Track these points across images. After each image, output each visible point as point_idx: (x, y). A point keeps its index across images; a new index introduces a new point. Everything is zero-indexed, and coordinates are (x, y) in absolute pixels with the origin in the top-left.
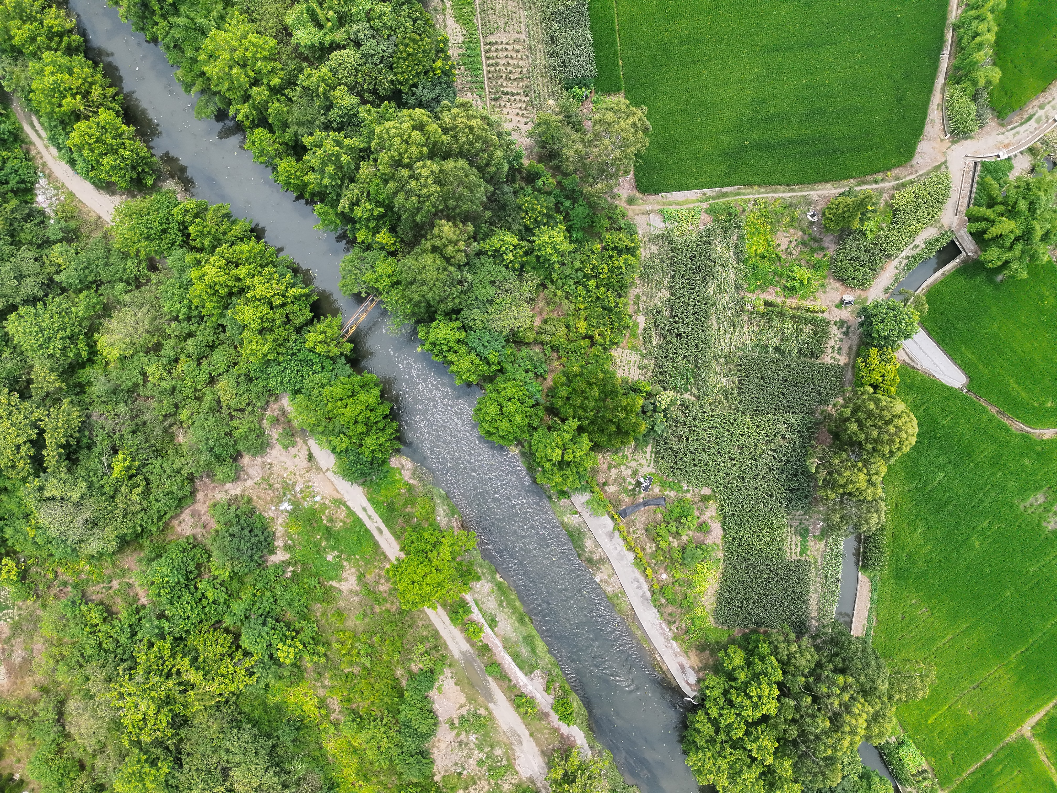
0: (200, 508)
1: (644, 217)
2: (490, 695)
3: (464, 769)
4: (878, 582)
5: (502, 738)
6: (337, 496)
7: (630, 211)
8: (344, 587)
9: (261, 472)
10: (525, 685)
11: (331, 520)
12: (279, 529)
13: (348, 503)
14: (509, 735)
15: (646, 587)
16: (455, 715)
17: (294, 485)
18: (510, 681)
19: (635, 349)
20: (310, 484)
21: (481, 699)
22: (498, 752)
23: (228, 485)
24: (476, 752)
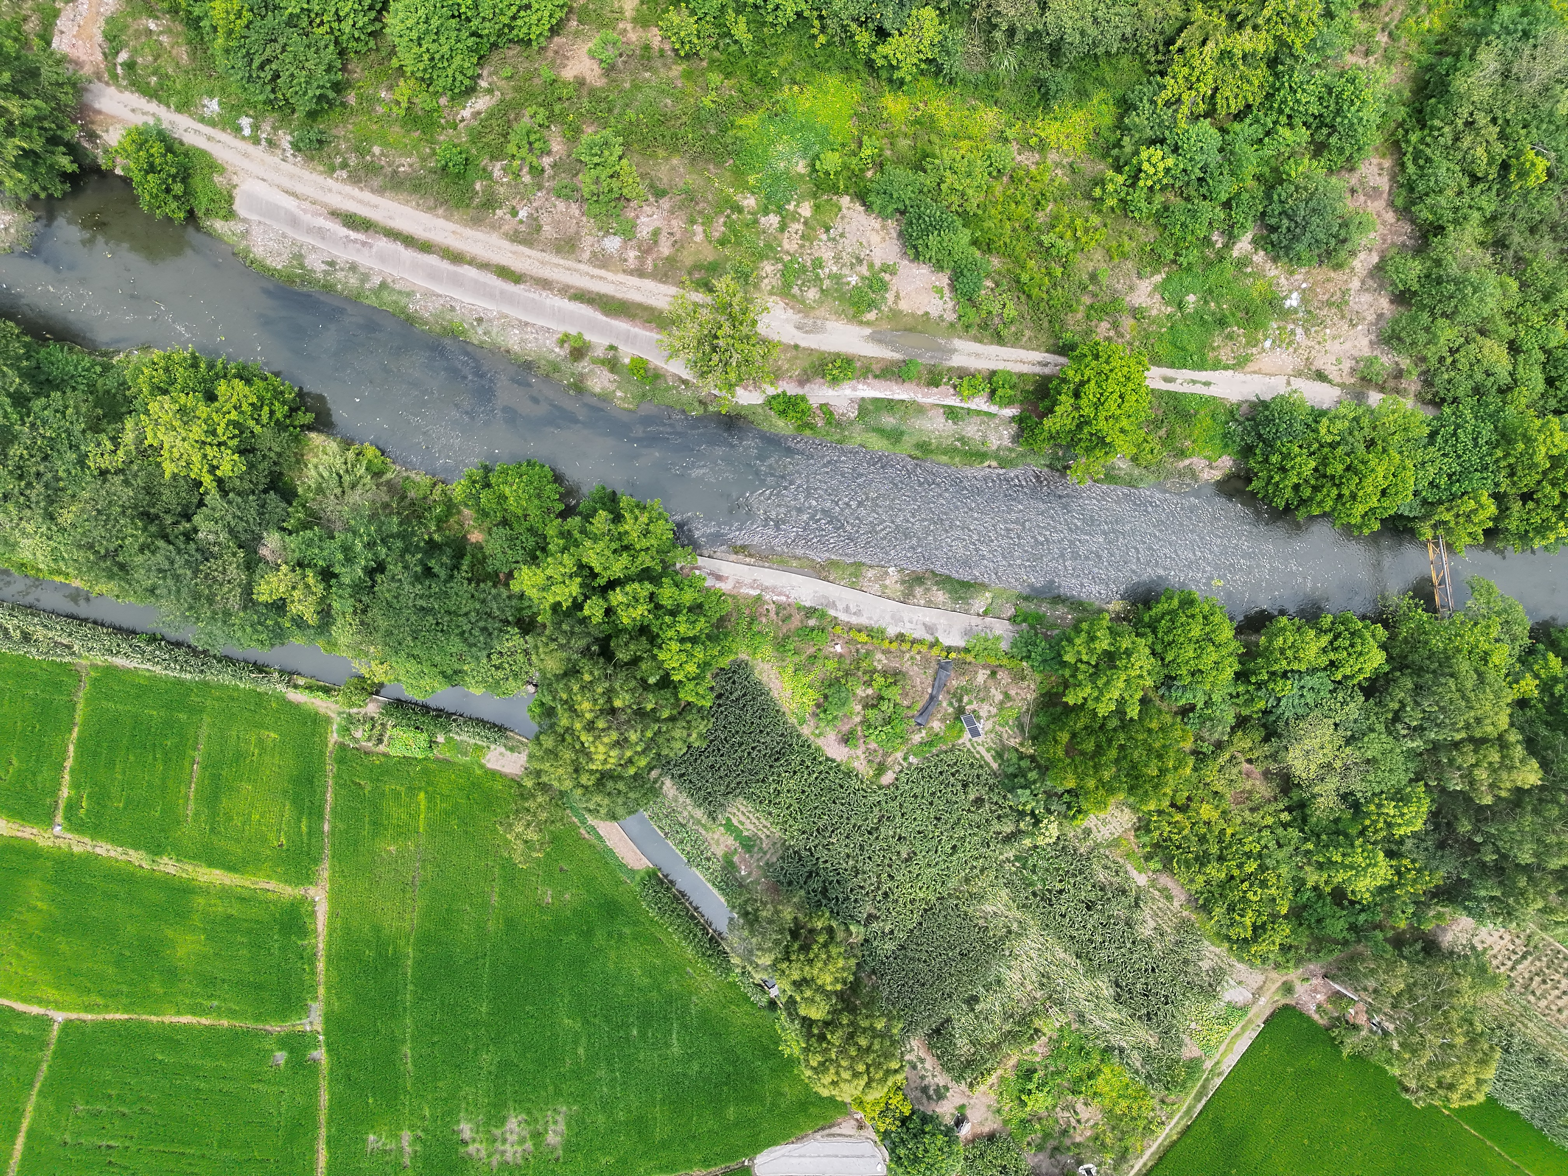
0: (1376, 204)
1: (1255, 986)
2: (880, 341)
3: (829, 239)
4: (623, 877)
5: (822, 312)
6: (1251, 367)
7: (1277, 978)
8: (1144, 287)
9: (1356, 307)
10: (854, 389)
11: (1230, 337)
12: (1273, 271)
13: (1230, 373)
14: (819, 322)
15: (843, 617)
16: (895, 283)
17: (1307, 331)
18: (876, 377)
19: (1115, 843)
20: (1291, 350)
21: (886, 326)
22: (812, 294)
23: (1375, 259)
24: (835, 269)
